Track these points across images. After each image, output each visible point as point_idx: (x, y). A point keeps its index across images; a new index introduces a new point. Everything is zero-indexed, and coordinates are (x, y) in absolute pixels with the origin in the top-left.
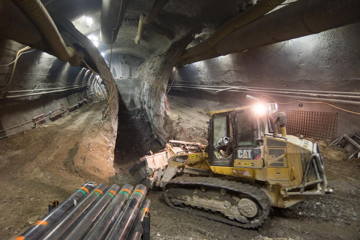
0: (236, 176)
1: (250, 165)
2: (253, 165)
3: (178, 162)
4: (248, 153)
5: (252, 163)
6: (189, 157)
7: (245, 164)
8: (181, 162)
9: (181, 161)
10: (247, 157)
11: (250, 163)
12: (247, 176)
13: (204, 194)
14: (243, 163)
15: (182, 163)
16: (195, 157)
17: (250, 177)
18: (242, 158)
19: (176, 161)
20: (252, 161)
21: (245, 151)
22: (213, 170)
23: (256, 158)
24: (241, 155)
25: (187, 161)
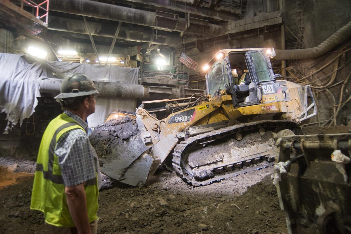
0: (265, 113)
1: (275, 99)
2: (277, 99)
3: (178, 122)
4: (270, 87)
5: (276, 97)
6: (196, 110)
7: (271, 99)
8: (183, 122)
9: (184, 120)
10: (271, 92)
11: (275, 97)
12: (275, 111)
13: (242, 142)
14: (269, 98)
15: (186, 121)
16: (206, 107)
17: (277, 110)
18: (267, 93)
19: (175, 122)
20: (275, 95)
21: (268, 86)
22: (242, 112)
23: (278, 91)
24: (266, 90)
25: (194, 117)
